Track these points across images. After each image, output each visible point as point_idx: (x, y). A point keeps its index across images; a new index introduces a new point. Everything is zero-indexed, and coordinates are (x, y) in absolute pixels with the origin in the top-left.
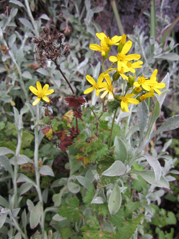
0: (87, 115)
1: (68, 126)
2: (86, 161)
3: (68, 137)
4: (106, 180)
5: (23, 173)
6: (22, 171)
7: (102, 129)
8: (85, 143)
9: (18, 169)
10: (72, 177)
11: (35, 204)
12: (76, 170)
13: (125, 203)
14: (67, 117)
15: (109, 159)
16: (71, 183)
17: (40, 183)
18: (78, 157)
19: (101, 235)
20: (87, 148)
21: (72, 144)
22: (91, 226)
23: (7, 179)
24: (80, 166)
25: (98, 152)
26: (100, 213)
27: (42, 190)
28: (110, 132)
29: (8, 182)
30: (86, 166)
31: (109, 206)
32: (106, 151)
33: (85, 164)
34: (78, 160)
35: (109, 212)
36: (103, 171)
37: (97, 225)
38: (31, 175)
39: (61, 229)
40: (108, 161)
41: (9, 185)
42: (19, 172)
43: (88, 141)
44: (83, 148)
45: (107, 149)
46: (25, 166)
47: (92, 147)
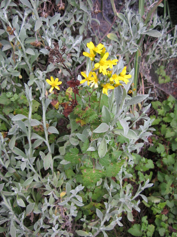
0: (82, 93)
1: (69, 100)
2: (83, 123)
3: (69, 107)
4: (96, 135)
5: (34, 132)
6: (34, 131)
7: (93, 101)
8: (81, 111)
9: (31, 129)
10: (72, 134)
11: (46, 154)
12: (76, 129)
13: (112, 152)
14: (68, 93)
15: (98, 122)
16: (72, 139)
17: (49, 139)
18: (77, 120)
19: (94, 172)
20: (83, 115)
21: (72, 111)
22: (87, 166)
23: (21, 137)
24: (78, 126)
25: (90, 117)
26: (92, 157)
27: (50, 144)
28: (99, 103)
29: (22, 139)
30: (82, 126)
31: (98, 152)
32: (96, 117)
33: (82, 125)
34: (77, 122)
35: (99, 156)
36: (94, 130)
37: (91, 165)
38: (41, 134)
39: (66, 171)
40: (97, 123)
41: (23, 142)
42: (32, 132)
43: (84, 109)
44: (80, 114)
45: (96, 115)
46: (36, 127)
47: (86, 114)
